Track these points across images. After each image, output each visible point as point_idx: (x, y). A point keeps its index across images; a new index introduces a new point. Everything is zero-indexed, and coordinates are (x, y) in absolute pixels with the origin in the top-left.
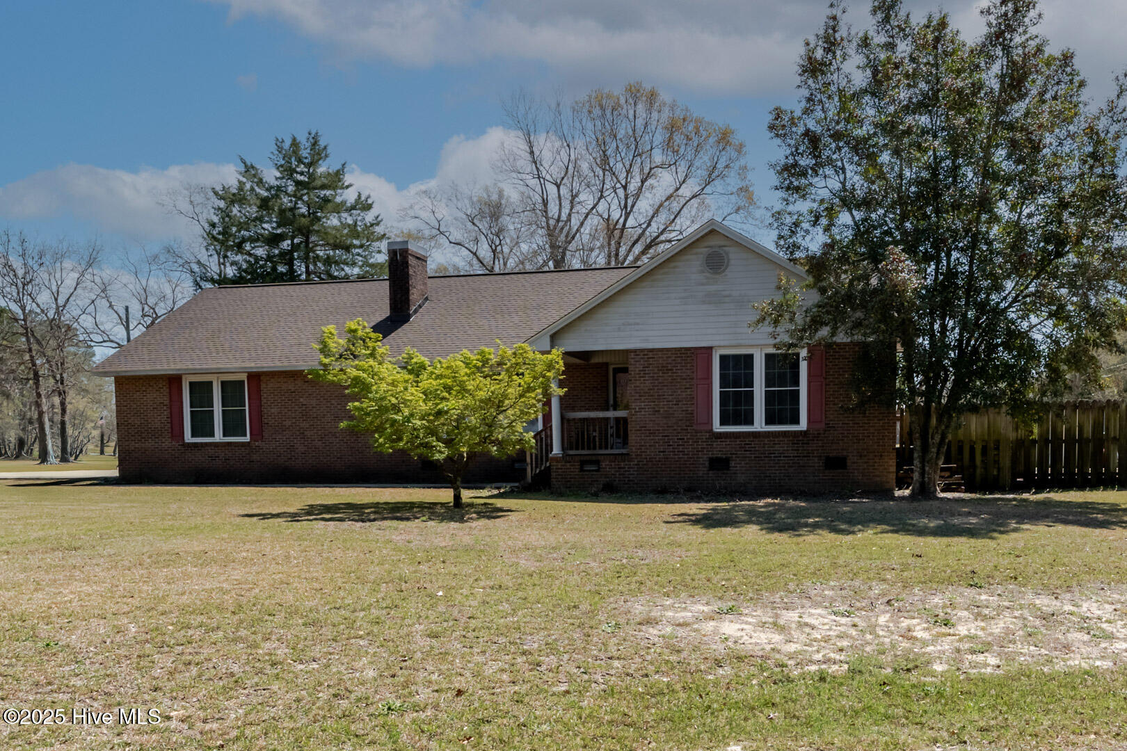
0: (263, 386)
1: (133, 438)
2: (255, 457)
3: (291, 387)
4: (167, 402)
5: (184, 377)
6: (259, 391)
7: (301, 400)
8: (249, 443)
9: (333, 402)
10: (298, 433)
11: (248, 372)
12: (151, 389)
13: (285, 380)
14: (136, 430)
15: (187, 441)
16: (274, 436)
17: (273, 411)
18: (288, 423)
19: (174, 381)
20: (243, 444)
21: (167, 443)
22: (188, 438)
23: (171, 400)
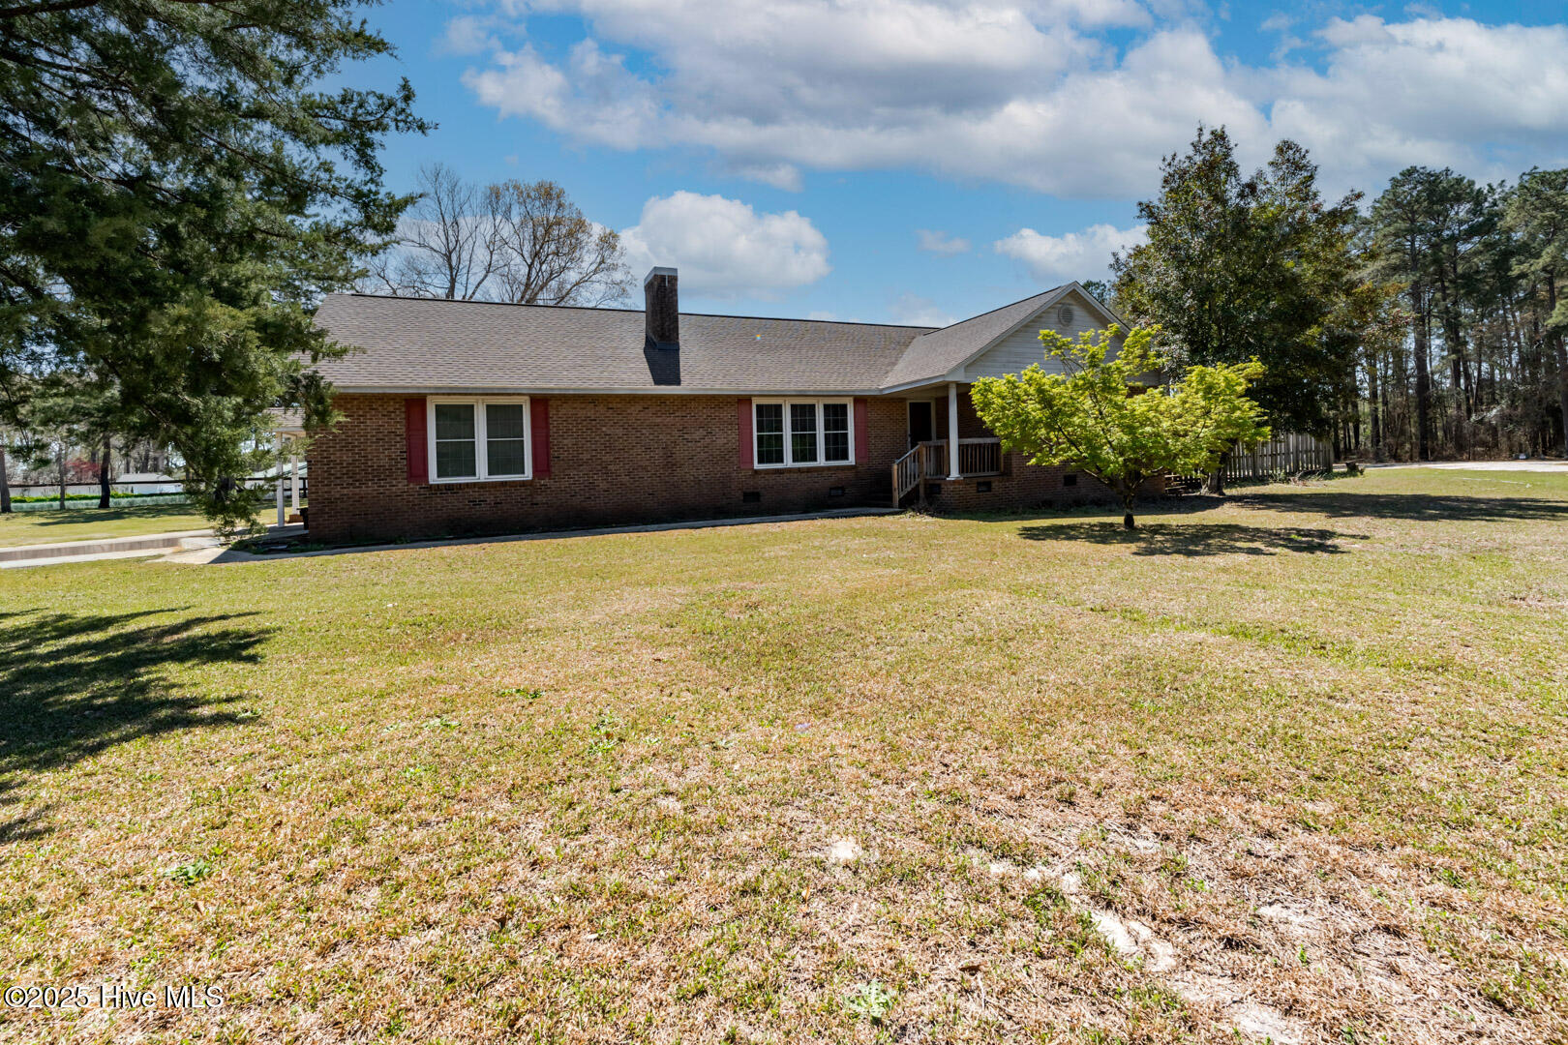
0: (552, 412)
1: (338, 481)
2: (539, 499)
3: (591, 414)
4: (401, 430)
5: (429, 398)
6: (547, 417)
7: (604, 429)
8: (532, 481)
9: (644, 431)
10: (599, 467)
11: (530, 395)
12: (373, 412)
13: (583, 406)
14: (345, 470)
15: (431, 482)
16: (567, 472)
17: (565, 441)
18: (586, 456)
19: (414, 404)
20: (523, 484)
21: (401, 485)
22: (433, 478)
23: (408, 429)
